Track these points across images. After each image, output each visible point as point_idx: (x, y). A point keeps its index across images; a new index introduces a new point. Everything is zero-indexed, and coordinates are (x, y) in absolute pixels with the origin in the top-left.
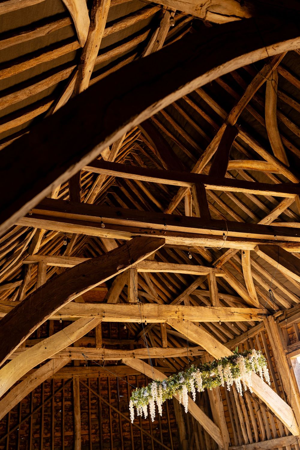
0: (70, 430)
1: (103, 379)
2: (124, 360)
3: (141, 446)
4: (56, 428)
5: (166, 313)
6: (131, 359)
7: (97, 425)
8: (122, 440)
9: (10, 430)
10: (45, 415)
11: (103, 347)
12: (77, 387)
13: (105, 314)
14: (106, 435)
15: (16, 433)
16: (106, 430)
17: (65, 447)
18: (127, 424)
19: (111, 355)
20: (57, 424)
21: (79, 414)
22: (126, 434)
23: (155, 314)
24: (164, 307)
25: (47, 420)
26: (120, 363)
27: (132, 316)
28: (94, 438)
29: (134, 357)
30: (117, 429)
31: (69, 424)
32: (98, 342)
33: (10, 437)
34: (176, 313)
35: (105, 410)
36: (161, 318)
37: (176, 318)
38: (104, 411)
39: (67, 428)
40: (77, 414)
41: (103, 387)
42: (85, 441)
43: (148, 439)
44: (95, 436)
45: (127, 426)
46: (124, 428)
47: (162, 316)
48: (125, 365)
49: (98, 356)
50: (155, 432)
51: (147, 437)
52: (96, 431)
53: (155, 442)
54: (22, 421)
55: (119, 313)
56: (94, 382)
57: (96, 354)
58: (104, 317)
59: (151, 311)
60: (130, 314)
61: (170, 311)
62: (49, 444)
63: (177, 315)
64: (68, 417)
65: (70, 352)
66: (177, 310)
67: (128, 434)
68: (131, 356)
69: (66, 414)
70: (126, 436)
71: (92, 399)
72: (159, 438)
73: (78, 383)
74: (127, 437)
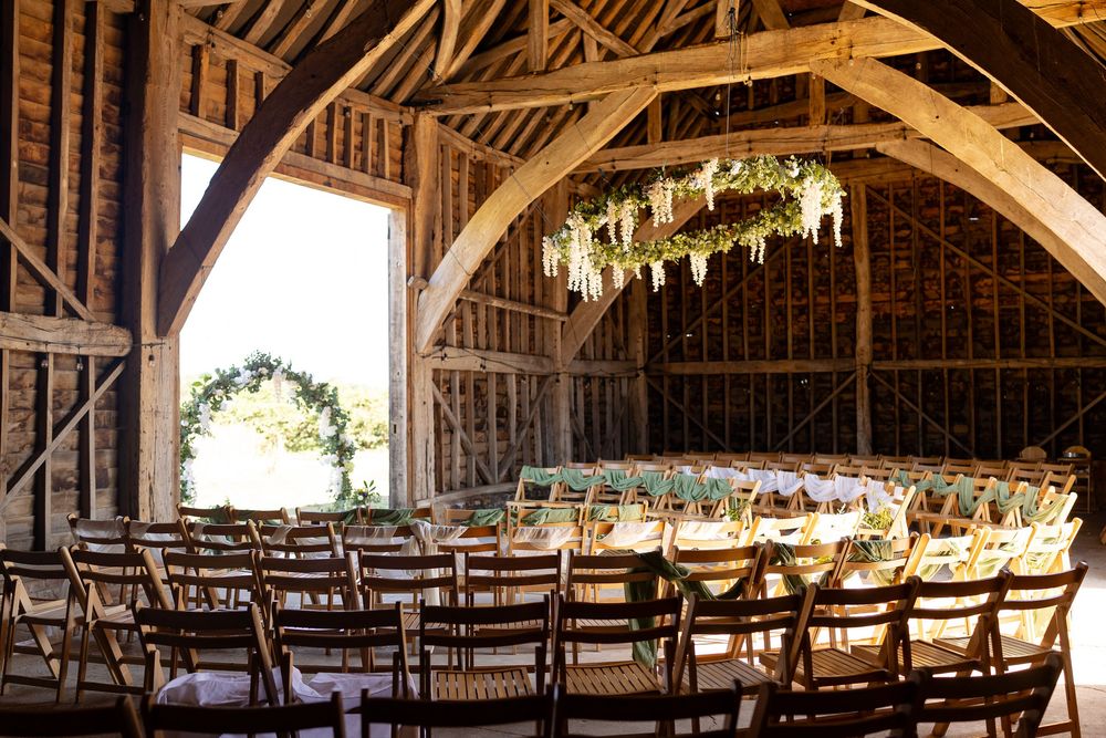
0: (849, 291)
1: (929, 182)
2: (880, 146)
3: (1019, 330)
4: (820, 288)
5: (804, 49)
6: (898, 142)
7: (910, 282)
8: (970, 316)
9: (728, 291)
10: (793, 263)
11: (825, 123)
12: (860, 204)
13: (660, 76)
14: (931, 302)
15: (739, 295)
16: (931, 294)
17: (838, 324)
18: (986, 281)
19: (846, 138)
20: (820, 280)
21: (866, 261)
22: (983, 301)
23: (779, 55)
24: (798, 34)
25: (800, 272)
26: (874, 153)
27: (719, 69)
28: (904, 308)
29: (905, 138)
30: (959, 290)
31: (846, 281)
32: (814, 112)
33: (729, 304)
34: (833, 43)
35: (932, 250)
36: (790, 63)
37: (833, 55)
38: (930, 253)
39: (843, 288)
40: (861, 261)
41: (927, 202)
42: (882, 313)
43: (1043, 315)
44: (904, 304)
45: (986, 285)
46: (979, 290)
47: (795, 58)
48: (885, 156)
49: (813, 145)
50: (1063, 299)
51: (1040, 311)
52: (910, 294)
53: (1057, 323)
54: (748, 274)
55: (691, 67)
56: (904, 191)
57: (809, 140)
58: (655, 83)
59: (765, 51)
60: (715, 65)
61: (816, 42)
62: (804, 317)
63: (836, 47)
64: (844, 267)
65: (749, 142)
66: (837, 34)
67: (988, 301)
68: (897, 137)
69: (839, 260)
70: (983, 305)
71: (897, 229)
72: (1072, 316)
73: (863, 196)
74: (985, 308)
